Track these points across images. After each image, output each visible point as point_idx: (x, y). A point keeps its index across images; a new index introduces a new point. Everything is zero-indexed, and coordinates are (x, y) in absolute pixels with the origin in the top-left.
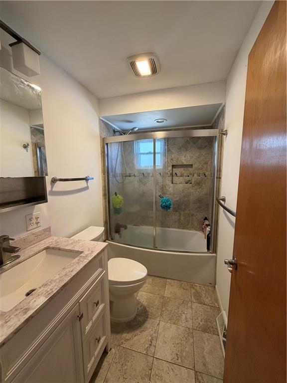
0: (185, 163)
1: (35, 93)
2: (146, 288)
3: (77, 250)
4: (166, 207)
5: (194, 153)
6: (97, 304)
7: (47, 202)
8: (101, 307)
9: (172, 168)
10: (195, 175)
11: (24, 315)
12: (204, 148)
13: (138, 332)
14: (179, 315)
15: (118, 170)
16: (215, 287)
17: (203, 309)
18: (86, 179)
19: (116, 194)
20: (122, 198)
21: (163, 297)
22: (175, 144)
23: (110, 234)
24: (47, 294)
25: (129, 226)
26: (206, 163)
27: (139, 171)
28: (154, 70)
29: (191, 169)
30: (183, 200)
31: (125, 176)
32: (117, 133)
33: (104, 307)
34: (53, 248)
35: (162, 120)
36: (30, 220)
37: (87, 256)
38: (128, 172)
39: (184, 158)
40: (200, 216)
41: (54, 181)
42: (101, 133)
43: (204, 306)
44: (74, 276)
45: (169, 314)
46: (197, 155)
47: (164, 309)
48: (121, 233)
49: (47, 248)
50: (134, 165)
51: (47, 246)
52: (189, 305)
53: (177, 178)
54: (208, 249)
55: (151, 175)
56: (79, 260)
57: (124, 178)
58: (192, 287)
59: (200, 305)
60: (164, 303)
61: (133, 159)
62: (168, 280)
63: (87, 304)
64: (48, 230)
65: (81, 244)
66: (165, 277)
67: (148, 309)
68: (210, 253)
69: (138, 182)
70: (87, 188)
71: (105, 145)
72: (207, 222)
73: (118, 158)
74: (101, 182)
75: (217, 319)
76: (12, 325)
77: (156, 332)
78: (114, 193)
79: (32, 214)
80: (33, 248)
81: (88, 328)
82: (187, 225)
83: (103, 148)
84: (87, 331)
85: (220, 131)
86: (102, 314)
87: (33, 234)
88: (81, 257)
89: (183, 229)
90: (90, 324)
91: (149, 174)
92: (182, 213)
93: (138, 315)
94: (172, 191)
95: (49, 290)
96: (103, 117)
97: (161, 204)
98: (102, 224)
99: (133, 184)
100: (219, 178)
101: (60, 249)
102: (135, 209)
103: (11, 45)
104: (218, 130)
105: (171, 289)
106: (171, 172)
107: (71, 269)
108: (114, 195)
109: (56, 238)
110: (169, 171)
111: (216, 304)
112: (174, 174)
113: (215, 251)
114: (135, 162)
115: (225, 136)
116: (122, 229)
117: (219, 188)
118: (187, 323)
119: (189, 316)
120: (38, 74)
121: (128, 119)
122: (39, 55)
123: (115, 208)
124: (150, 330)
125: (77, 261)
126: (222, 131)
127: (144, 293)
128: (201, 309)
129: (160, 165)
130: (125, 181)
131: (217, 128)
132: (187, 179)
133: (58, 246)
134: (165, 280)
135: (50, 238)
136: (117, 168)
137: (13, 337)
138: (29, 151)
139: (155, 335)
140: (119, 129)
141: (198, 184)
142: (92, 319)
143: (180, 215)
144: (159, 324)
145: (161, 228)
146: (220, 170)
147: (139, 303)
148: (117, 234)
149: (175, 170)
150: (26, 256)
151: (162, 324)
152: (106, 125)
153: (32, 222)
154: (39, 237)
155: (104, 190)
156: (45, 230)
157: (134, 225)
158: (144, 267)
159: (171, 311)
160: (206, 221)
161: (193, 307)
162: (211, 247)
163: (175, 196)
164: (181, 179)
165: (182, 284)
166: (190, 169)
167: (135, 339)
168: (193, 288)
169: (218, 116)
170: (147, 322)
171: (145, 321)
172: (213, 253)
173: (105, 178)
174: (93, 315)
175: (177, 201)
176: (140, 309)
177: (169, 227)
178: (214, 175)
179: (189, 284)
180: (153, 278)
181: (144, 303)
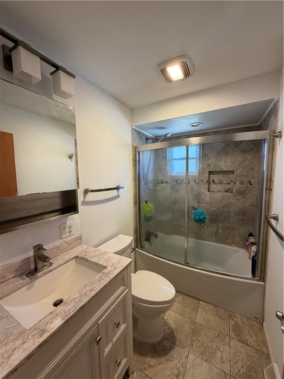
0: (225, 170)
1: (70, 113)
2: (176, 307)
3: (101, 264)
4: (200, 221)
5: (236, 158)
6: (118, 325)
7: (78, 213)
8: (122, 327)
9: (209, 174)
10: (238, 183)
11: (39, 338)
12: (248, 152)
13: (163, 359)
14: (213, 351)
15: (150, 177)
16: (262, 324)
17: (245, 350)
18: (117, 188)
19: (146, 202)
20: (152, 206)
21: (194, 323)
22: (212, 149)
23: (140, 243)
24: (64, 315)
25: (160, 234)
26: (252, 169)
27: (172, 178)
28: (187, 73)
29: (233, 175)
30: (222, 211)
31: (157, 182)
32: (150, 140)
33: (127, 328)
34: (81, 258)
35: (197, 124)
36: (64, 228)
37: (109, 273)
38: (160, 178)
39: (223, 164)
40: (244, 230)
41: (86, 192)
42: (133, 142)
43: (247, 347)
44: (92, 297)
45: (200, 346)
46: (240, 159)
47: (195, 338)
48: (151, 241)
49: (76, 257)
50: (166, 171)
51: (76, 255)
52: (226, 341)
53: (215, 185)
54: (253, 273)
55: (185, 182)
56: (101, 277)
57: (156, 185)
58: (231, 316)
59: (241, 344)
60: (196, 331)
61: (166, 165)
62: (201, 302)
63: (107, 324)
64: (80, 238)
65: (106, 256)
66: (197, 298)
67: (176, 334)
68: (257, 280)
69: (170, 189)
70: (118, 197)
71: (136, 153)
72: (252, 240)
73: (151, 165)
74: (132, 191)
75: (265, 371)
76: (27, 348)
77: (184, 366)
78: (145, 201)
79: (65, 223)
80: (65, 255)
81: (107, 350)
82: (227, 240)
83: (135, 156)
84: (106, 354)
85: (271, 133)
86: (124, 334)
87: (66, 242)
88: (103, 273)
89: (221, 243)
90: (110, 345)
91: (182, 181)
92: (220, 225)
93: (165, 338)
94: (209, 200)
95: (67, 310)
96: (136, 126)
97: (193, 217)
98: (132, 232)
99: (165, 191)
100: (270, 189)
101: (86, 260)
102: (167, 217)
103: (51, 74)
104: (268, 131)
105: (204, 315)
106: (208, 179)
107: (92, 288)
108: (145, 204)
109: (85, 247)
110: (205, 178)
111: (264, 349)
112: (211, 180)
113: (263, 278)
114: (168, 169)
115: (278, 139)
116: (153, 237)
117: (269, 202)
118: (222, 364)
119: (225, 356)
120: (72, 96)
121: (160, 126)
122: (74, 78)
123: (145, 216)
124: (177, 361)
125: (99, 278)
126: (274, 131)
127: (173, 312)
128: (241, 350)
129: (194, 171)
130: (156, 188)
131: (267, 130)
132: (227, 187)
133: (86, 257)
134: (197, 301)
135: (81, 246)
136: (149, 174)
137: (26, 362)
138: (73, 160)
139: (182, 369)
140: (152, 136)
141: (241, 193)
142: (111, 340)
143: (218, 227)
144: (188, 356)
145: (194, 240)
146: (270, 180)
147: (166, 323)
148: (148, 242)
149: (213, 177)
150: (58, 264)
151: (191, 357)
152: (139, 133)
153: (66, 230)
154: (71, 245)
155: (135, 198)
156: (76, 239)
157: (165, 234)
158: (172, 286)
159: (204, 343)
160: (251, 237)
161: (232, 344)
162: (258, 273)
163: (213, 205)
164: (220, 187)
165: (218, 310)
166: (231, 176)
167: (159, 367)
168: (232, 319)
169: (269, 113)
170: (175, 349)
171: (171, 348)
172: (260, 280)
173: (136, 185)
174: (114, 336)
175: (214, 211)
176: (167, 331)
177: (204, 240)
178: (263, 184)
179: (227, 312)
180: (184, 296)
181: (172, 325)
